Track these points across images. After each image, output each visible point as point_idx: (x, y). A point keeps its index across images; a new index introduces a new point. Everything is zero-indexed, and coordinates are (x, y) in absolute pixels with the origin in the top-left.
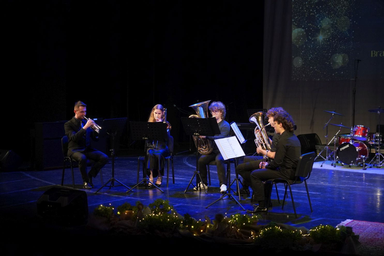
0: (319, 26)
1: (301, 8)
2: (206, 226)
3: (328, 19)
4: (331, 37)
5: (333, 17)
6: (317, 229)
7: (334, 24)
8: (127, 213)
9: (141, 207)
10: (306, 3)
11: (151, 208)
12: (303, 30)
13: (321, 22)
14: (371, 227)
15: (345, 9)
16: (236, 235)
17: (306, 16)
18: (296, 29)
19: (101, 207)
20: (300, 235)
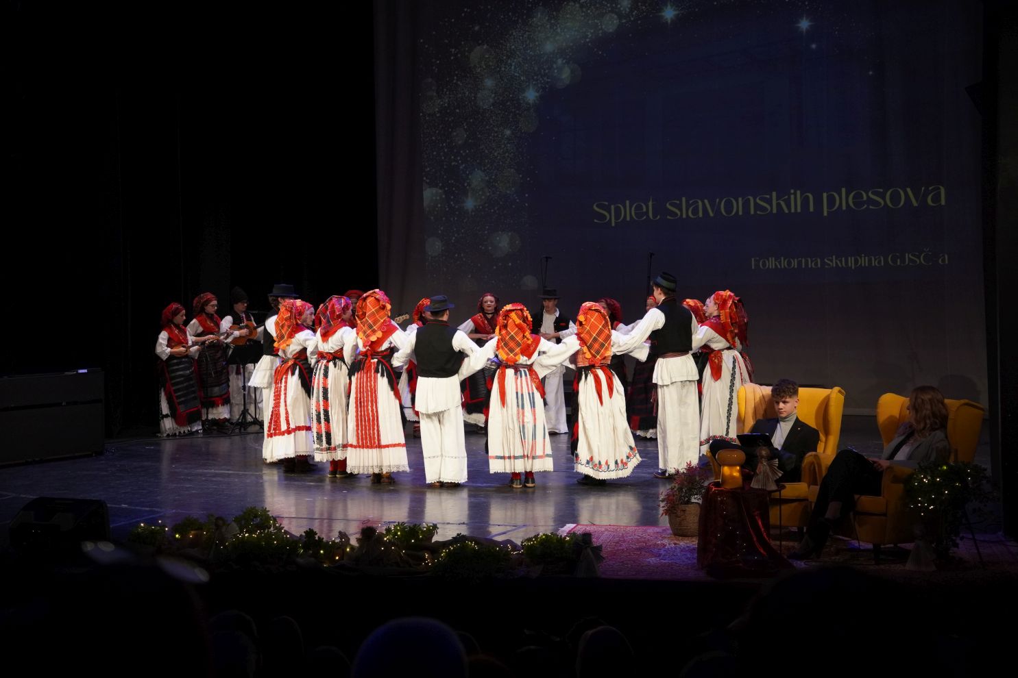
0: (466, 184)
1: (435, 153)
2: (344, 550)
3: (479, 171)
4: (485, 203)
5: (488, 169)
6: (533, 542)
7: (491, 181)
8: (194, 535)
9: (220, 522)
10: (444, 144)
11: (237, 524)
12: (440, 191)
13: (470, 177)
14: (606, 533)
15: (508, 156)
16: (399, 560)
17: (445, 167)
18: (428, 189)
19: (142, 527)
20: (508, 553)
